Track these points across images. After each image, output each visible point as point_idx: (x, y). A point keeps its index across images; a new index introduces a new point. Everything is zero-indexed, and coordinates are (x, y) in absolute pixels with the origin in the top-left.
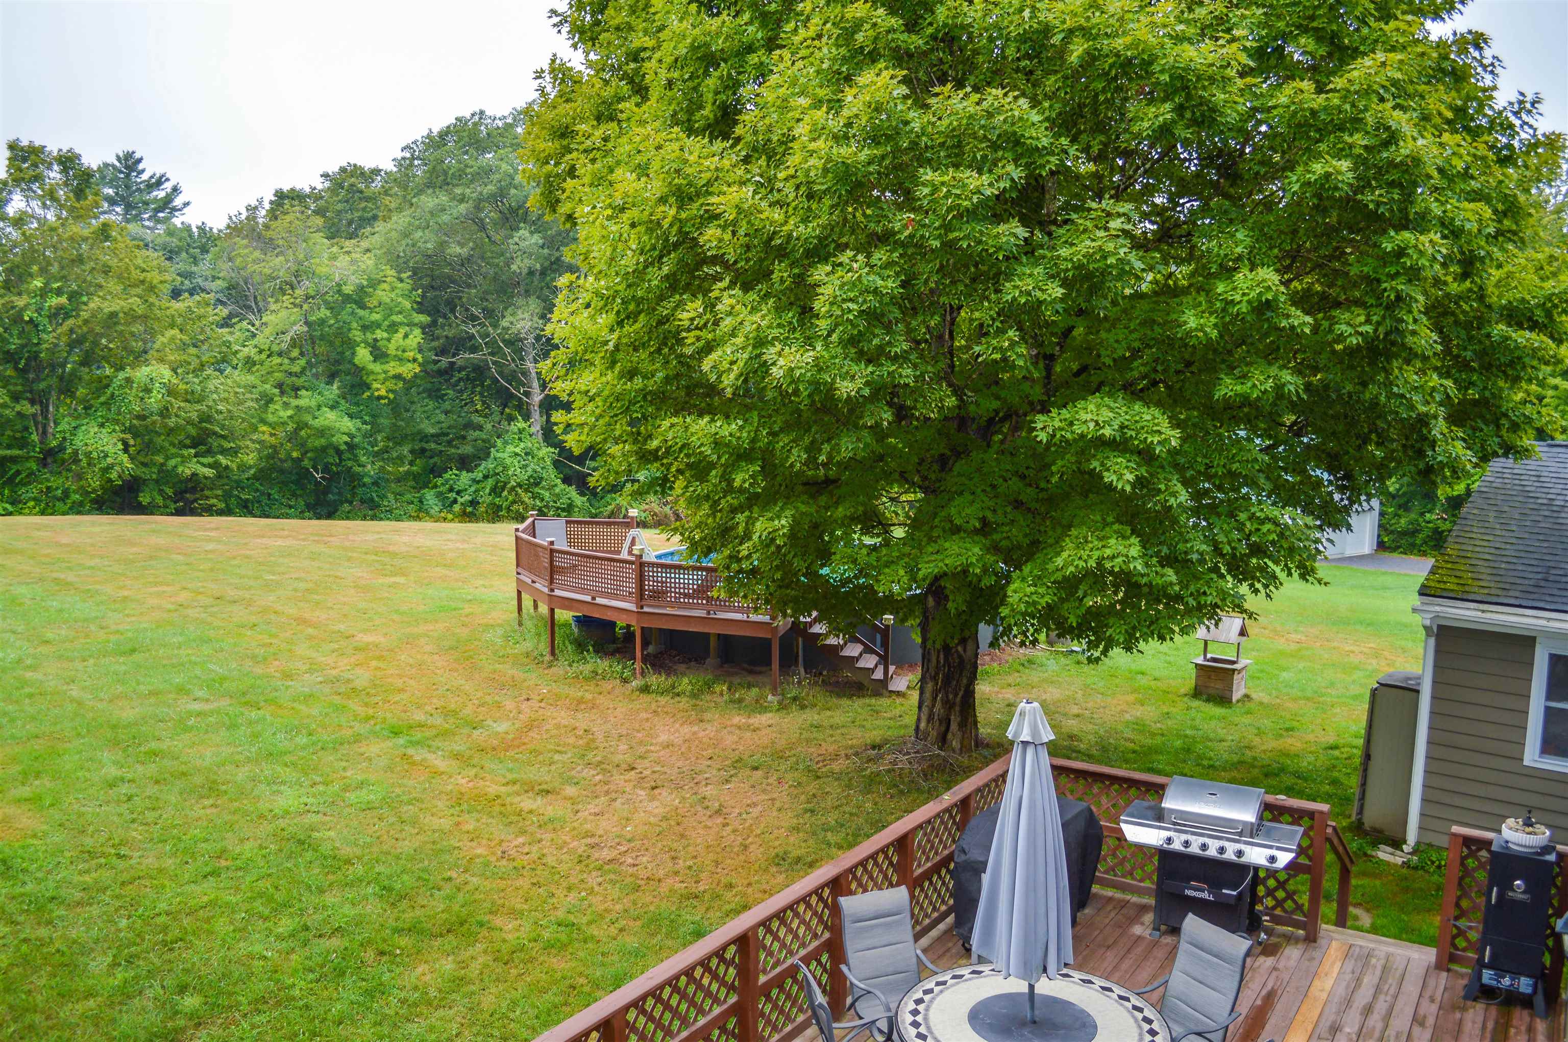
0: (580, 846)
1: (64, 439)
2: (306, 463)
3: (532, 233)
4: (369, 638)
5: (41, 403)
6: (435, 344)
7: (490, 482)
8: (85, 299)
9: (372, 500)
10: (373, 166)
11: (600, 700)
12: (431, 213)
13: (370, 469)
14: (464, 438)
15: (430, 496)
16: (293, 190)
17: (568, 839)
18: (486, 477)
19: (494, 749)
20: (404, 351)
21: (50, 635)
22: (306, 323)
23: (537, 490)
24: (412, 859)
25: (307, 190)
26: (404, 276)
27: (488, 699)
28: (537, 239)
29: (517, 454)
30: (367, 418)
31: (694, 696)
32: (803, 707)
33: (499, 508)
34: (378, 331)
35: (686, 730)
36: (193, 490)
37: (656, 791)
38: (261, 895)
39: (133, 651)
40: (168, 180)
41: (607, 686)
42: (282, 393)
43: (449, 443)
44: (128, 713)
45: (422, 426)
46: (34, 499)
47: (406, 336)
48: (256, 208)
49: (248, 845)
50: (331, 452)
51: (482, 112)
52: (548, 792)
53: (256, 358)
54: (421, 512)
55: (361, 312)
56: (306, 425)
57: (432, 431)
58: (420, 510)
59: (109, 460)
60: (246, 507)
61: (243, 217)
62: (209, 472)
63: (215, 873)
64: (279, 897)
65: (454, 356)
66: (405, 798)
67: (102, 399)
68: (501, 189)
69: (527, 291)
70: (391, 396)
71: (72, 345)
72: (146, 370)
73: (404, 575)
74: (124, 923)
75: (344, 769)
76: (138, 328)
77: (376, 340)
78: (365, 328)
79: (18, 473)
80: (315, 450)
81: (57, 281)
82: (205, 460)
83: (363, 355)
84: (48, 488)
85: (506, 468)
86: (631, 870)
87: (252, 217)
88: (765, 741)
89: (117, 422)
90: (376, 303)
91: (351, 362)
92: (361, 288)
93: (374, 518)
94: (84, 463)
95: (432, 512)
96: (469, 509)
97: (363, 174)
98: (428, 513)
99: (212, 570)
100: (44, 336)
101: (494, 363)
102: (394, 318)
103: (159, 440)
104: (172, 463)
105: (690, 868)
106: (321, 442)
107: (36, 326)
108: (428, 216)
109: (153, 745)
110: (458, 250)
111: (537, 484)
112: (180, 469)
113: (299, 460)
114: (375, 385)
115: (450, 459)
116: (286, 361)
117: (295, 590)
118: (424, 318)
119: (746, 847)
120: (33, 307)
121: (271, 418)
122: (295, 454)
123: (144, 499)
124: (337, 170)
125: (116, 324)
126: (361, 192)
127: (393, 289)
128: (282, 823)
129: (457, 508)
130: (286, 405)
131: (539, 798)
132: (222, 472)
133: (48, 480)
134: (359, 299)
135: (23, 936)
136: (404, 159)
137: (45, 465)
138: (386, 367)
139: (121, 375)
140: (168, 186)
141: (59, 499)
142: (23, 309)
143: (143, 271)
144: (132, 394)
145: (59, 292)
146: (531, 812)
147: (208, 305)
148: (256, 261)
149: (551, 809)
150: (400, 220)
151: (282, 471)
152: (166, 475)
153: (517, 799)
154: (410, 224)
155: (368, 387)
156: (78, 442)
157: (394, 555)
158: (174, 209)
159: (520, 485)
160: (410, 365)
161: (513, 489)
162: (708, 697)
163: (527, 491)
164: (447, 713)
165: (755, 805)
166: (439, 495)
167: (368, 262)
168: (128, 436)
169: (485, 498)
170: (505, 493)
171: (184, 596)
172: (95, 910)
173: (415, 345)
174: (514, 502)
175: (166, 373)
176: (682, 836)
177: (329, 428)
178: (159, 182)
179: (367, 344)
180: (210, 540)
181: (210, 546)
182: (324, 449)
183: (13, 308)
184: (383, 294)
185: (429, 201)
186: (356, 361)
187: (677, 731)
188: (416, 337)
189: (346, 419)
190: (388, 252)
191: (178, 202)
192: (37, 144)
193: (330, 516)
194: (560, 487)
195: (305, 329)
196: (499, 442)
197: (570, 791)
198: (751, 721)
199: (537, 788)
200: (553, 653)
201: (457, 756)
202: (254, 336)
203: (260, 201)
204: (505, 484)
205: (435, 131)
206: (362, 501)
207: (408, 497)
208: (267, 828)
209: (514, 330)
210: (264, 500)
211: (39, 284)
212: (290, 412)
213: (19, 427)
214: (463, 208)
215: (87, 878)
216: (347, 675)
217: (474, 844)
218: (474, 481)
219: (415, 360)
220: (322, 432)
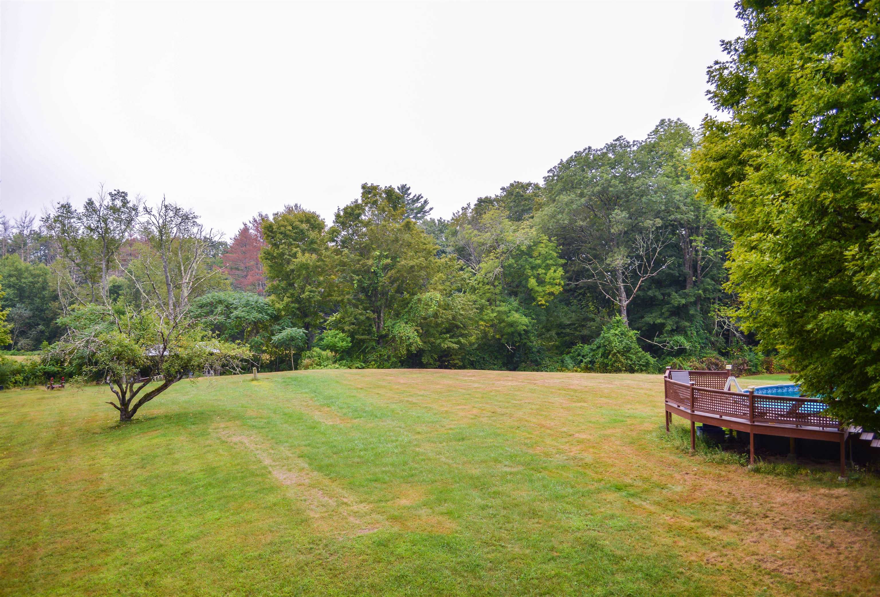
0: (753, 560)
1: (389, 330)
2: (503, 341)
3: (621, 211)
4: (583, 436)
5: (377, 312)
6: (567, 275)
7: (601, 351)
8: (398, 259)
9: (537, 361)
10: (527, 182)
11: (731, 476)
12: (566, 204)
13: (536, 343)
14: (583, 326)
15: (567, 359)
16: (486, 198)
17: (743, 555)
18: (599, 347)
19: (678, 501)
20: (554, 279)
21: (419, 430)
22: (502, 267)
23: (628, 354)
24: (656, 559)
25: (493, 196)
26: (552, 239)
27: (664, 472)
28: (625, 214)
29: (616, 335)
30: (534, 316)
31: (788, 475)
32: (863, 485)
33: (607, 365)
34: (540, 269)
35: (791, 495)
36: (446, 356)
37: (787, 531)
38: (581, 573)
39: (463, 439)
40: (422, 197)
41: (732, 468)
42: (491, 304)
43: (575, 329)
44: (476, 472)
45: (562, 320)
46: (375, 360)
47: (555, 271)
48: (467, 208)
49: (565, 545)
50: (516, 335)
51: (590, 148)
52: (720, 527)
53: (477, 286)
54: (563, 367)
55: (531, 260)
56: (503, 321)
57: (568, 323)
58: (562, 366)
59: (411, 341)
60: (472, 364)
61: (460, 213)
62: (456, 346)
63: (553, 559)
64: (592, 575)
65: (577, 281)
66: (640, 525)
67: (406, 310)
68: (603, 188)
69: (618, 243)
70: (547, 304)
71: (392, 282)
72: (428, 294)
73: (585, 402)
74: (516, 582)
75: (599, 507)
76: (423, 273)
77: (539, 274)
78: (533, 268)
79: (367, 347)
80: (508, 334)
81: (385, 251)
82: (453, 340)
83: (532, 282)
84: (380, 355)
85: (610, 342)
86: (789, 576)
87: (464, 214)
88: (846, 504)
89: (413, 321)
90: (537, 254)
91: (526, 287)
92: (529, 247)
93: (537, 370)
94: (399, 342)
95: (570, 367)
96: (589, 366)
97: (522, 186)
98: (567, 368)
99: (483, 398)
100: (380, 279)
101: (601, 284)
102: (548, 262)
103: (432, 330)
104: (438, 341)
105: (826, 578)
106: (510, 330)
107: (376, 274)
108: (564, 206)
109: (495, 489)
110: (581, 223)
111: (628, 351)
112: (442, 345)
113: (499, 339)
114: (539, 298)
115: (576, 337)
116: (492, 287)
117: (531, 409)
118: (563, 261)
119: (858, 568)
120: (375, 265)
121: (486, 317)
122: (497, 336)
123: (424, 360)
124: (508, 185)
125: (413, 271)
126: (522, 196)
127: (546, 246)
128: (579, 535)
129: (583, 365)
130: (493, 311)
131: (716, 530)
132: (462, 346)
133: (380, 351)
134: (529, 252)
135: (469, 584)
136: (549, 176)
137: (379, 344)
138: (544, 288)
139: (416, 297)
140: (422, 200)
141: (386, 361)
142: (371, 266)
143: (425, 244)
144: (421, 306)
145: (387, 257)
146: (714, 538)
147: (455, 260)
148: (476, 236)
149: (727, 538)
150: (548, 210)
151: (490, 346)
152: (435, 348)
153: (703, 531)
154: (555, 211)
155: (534, 299)
156: (395, 332)
157: (575, 391)
158: (425, 212)
159: (618, 352)
160: (557, 287)
161: (615, 354)
162: (798, 477)
163: (623, 355)
164: (645, 480)
165: (854, 543)
166: (572, 358)
167: (534, 232)
168: (419, 328)
169: (599, 359)
170: (610, 356)
171: (475, 411)
172: (499, 574)
173: (559, 276)
174: (615, 361)
175: (438, 296)
176: (814, 559)
177: (515, 322)
178: (419, 198)
179: (535, 277)
180: (474, 382)
181: (476, 385)
182: (513, 333)
183: (367, 265)
184: (542, 249)
185: (564, 198)
186: (529, 286)
187: (786, 496)
188: (560, 272)
189: (524, 317)
190: (543, 227)
191: (427, 208)
192: (375, 184)
193: (514, 369)
194: (642, 353)
195: (502, 270)
196: (605, 328)
197: (733, 527)
198: (832, 492)
199: (713, 525)
200: (694, 448)
201: (659, 504)
202: (475, 274)
203: (469, 205)
204: (610, 352)
205: (564, 160)
206: (531, 361)
207: (555, 359)
208: (570, 537)
209: (613, 265)
210: (482, 361)
211: (378, 254)
212: (495, 314)
213: (367, 324)
214: (583, 200)
215: (489, 556)
216: (579, 456)
217: (689, 554)
218: (592, 350)
219: (560, 284)
220: (511, 325)
